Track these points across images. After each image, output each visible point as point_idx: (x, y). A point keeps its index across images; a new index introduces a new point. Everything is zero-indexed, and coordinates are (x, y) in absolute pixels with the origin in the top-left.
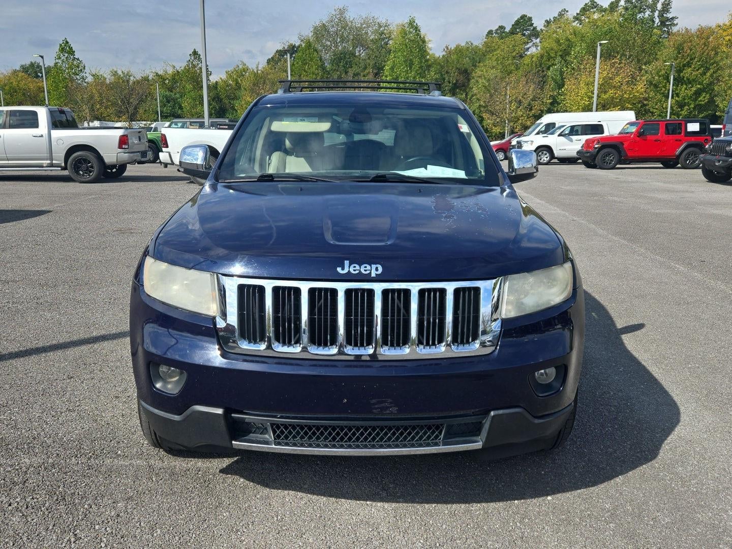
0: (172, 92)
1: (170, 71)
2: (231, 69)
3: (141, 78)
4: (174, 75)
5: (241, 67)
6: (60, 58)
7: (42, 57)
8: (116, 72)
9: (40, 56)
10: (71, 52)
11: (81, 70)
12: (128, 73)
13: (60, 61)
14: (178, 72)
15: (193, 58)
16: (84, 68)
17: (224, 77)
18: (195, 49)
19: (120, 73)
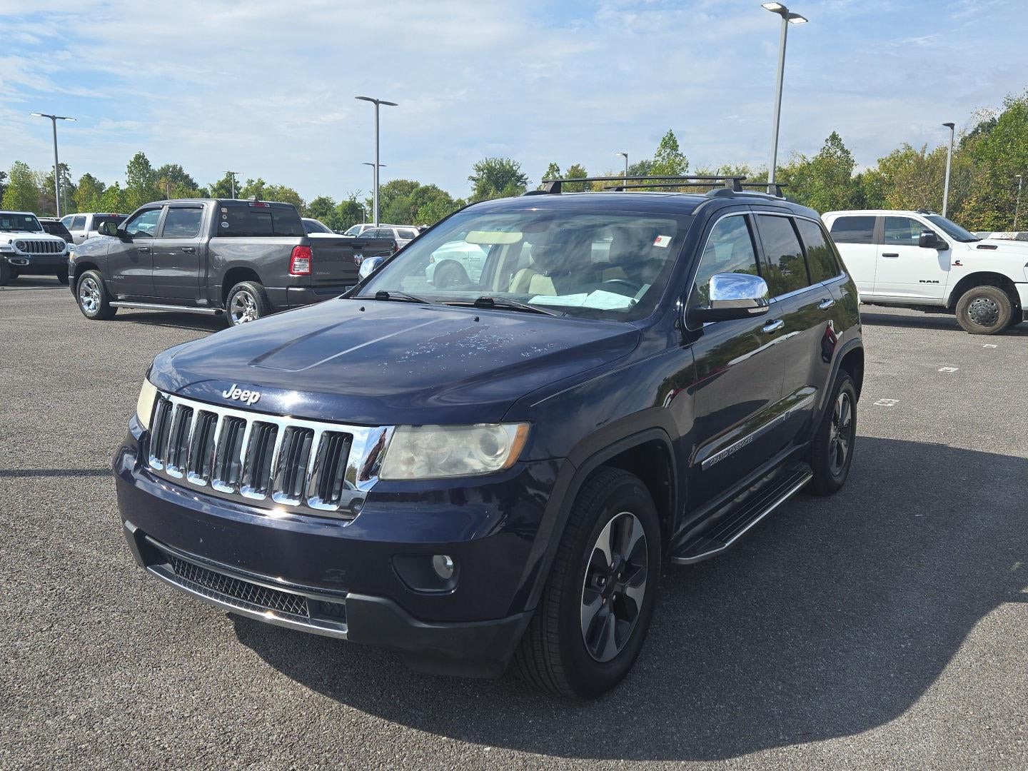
0: (796, 191)
1: (798, 163)
2: (886, 155)
3: (759, 176)
4: (802, 169)
5: (903, 152)
6: (660, 155)
7: (626, 155)
8: (728, 169)
9: (624, 155)
10: (675, 147)
11: (683, 169)
12: (744, 169)
13: (660, 159)
14: (809, 164)
15: (829, 144)
16: (687, 167)
17: (875, 167)
18: (834, 132)
19: (733, 169)
